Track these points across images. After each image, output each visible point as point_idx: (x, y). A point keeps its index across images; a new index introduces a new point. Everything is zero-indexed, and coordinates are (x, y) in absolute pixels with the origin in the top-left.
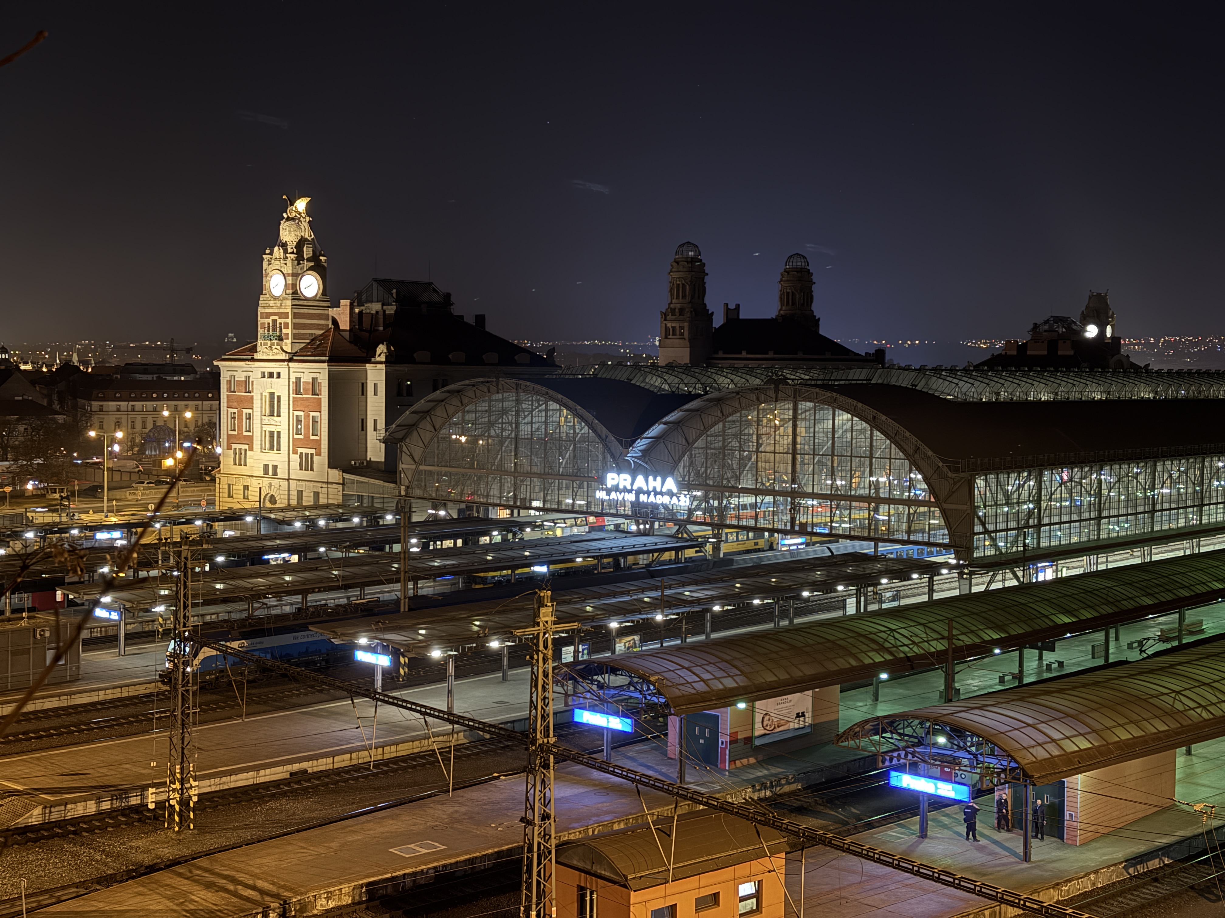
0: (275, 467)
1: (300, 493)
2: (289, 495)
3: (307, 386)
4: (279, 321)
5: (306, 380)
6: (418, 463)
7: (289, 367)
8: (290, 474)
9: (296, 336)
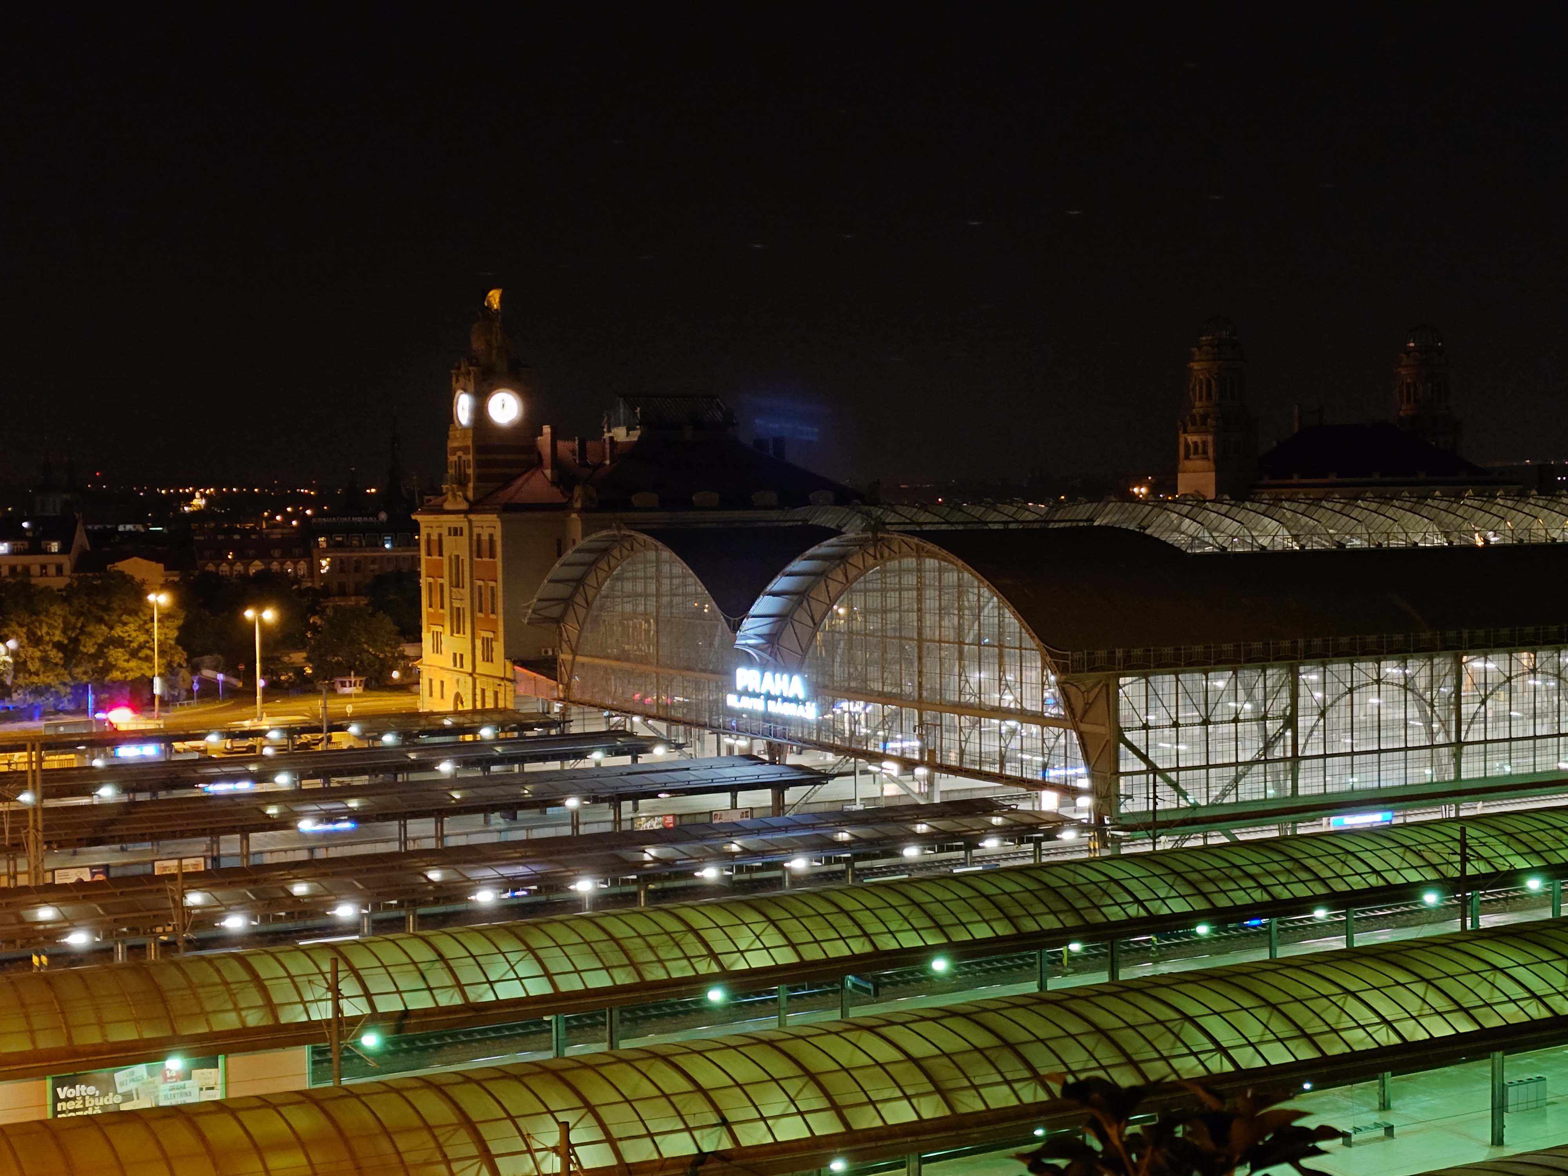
0: (462, 656)
1: (483, 691)
2: (474, 695)
3: (485, 546)
4: (464, 458)
5: (485, 537)
6: (574, 653)
7: (470, 521)
8: (474, 666)
9: (483, 478)
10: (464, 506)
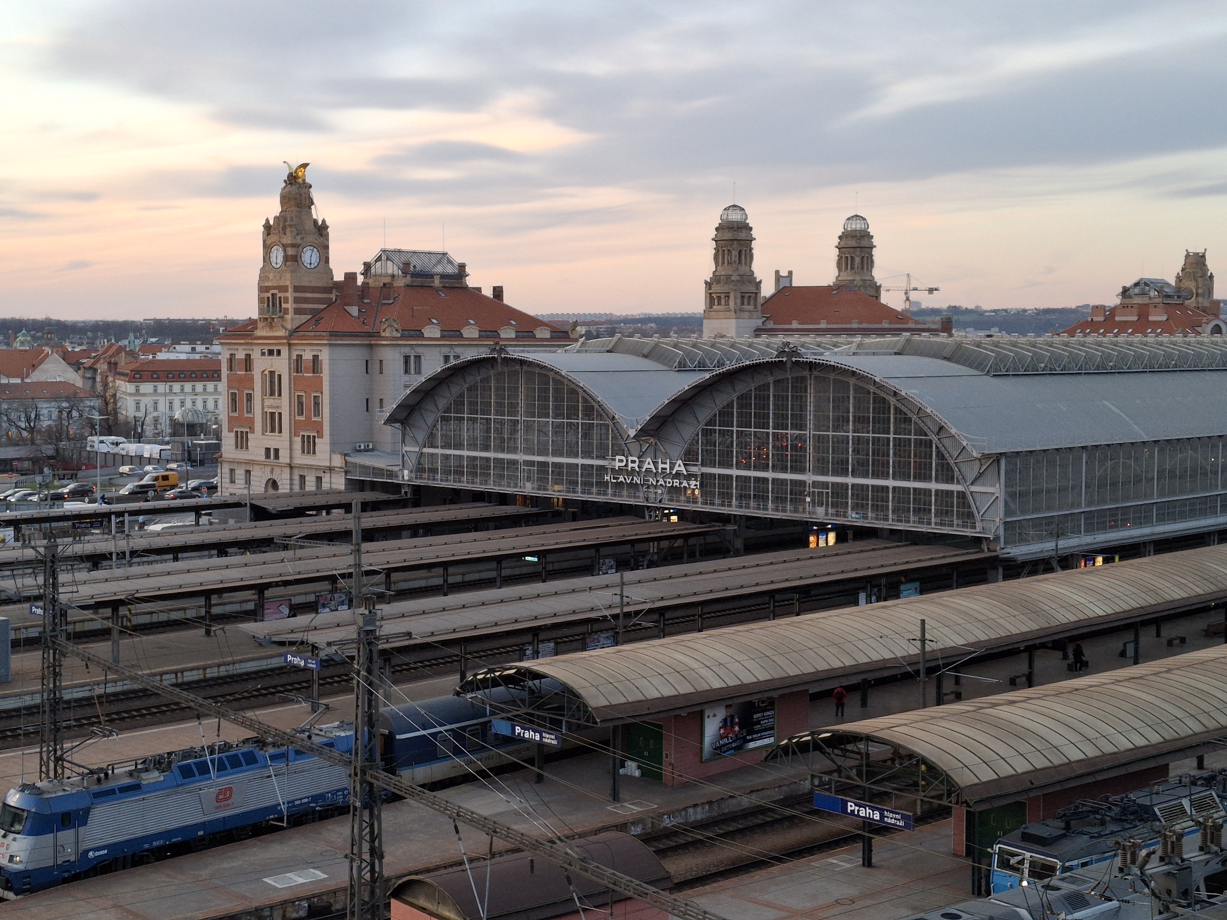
0: (277, 451)
1: (303, 477)
2: (293, 480)
3: (308, 364)
4: (279, 295)
5: (308, 358)
6: (423, 446)
7: (290, 345)
8: (291, 458)
9: (297, 311)
10: (284, 333)
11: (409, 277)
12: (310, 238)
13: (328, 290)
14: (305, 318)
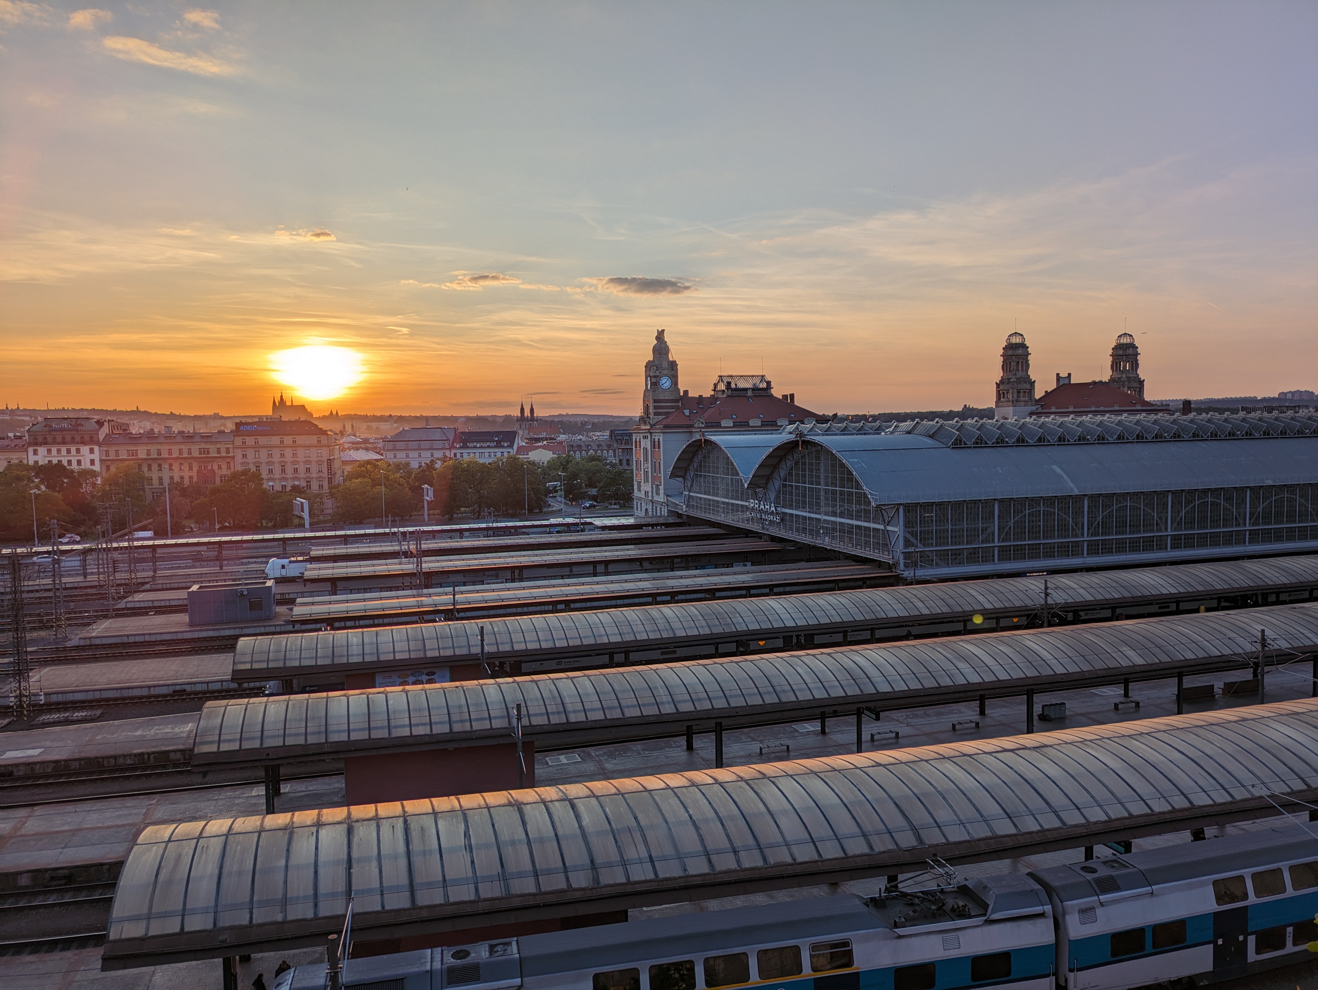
2: (653, 509)
3: (657, 444)
4: (649, 404)
5: (656, 440)
6: (690, 491)
7: (651, 433)
8: (652, 497)
9: (656, 414)
10: (648, 427)
11: (730, 391)
12: (665, 372)
13: (677, 401)
14: (661, 417)
